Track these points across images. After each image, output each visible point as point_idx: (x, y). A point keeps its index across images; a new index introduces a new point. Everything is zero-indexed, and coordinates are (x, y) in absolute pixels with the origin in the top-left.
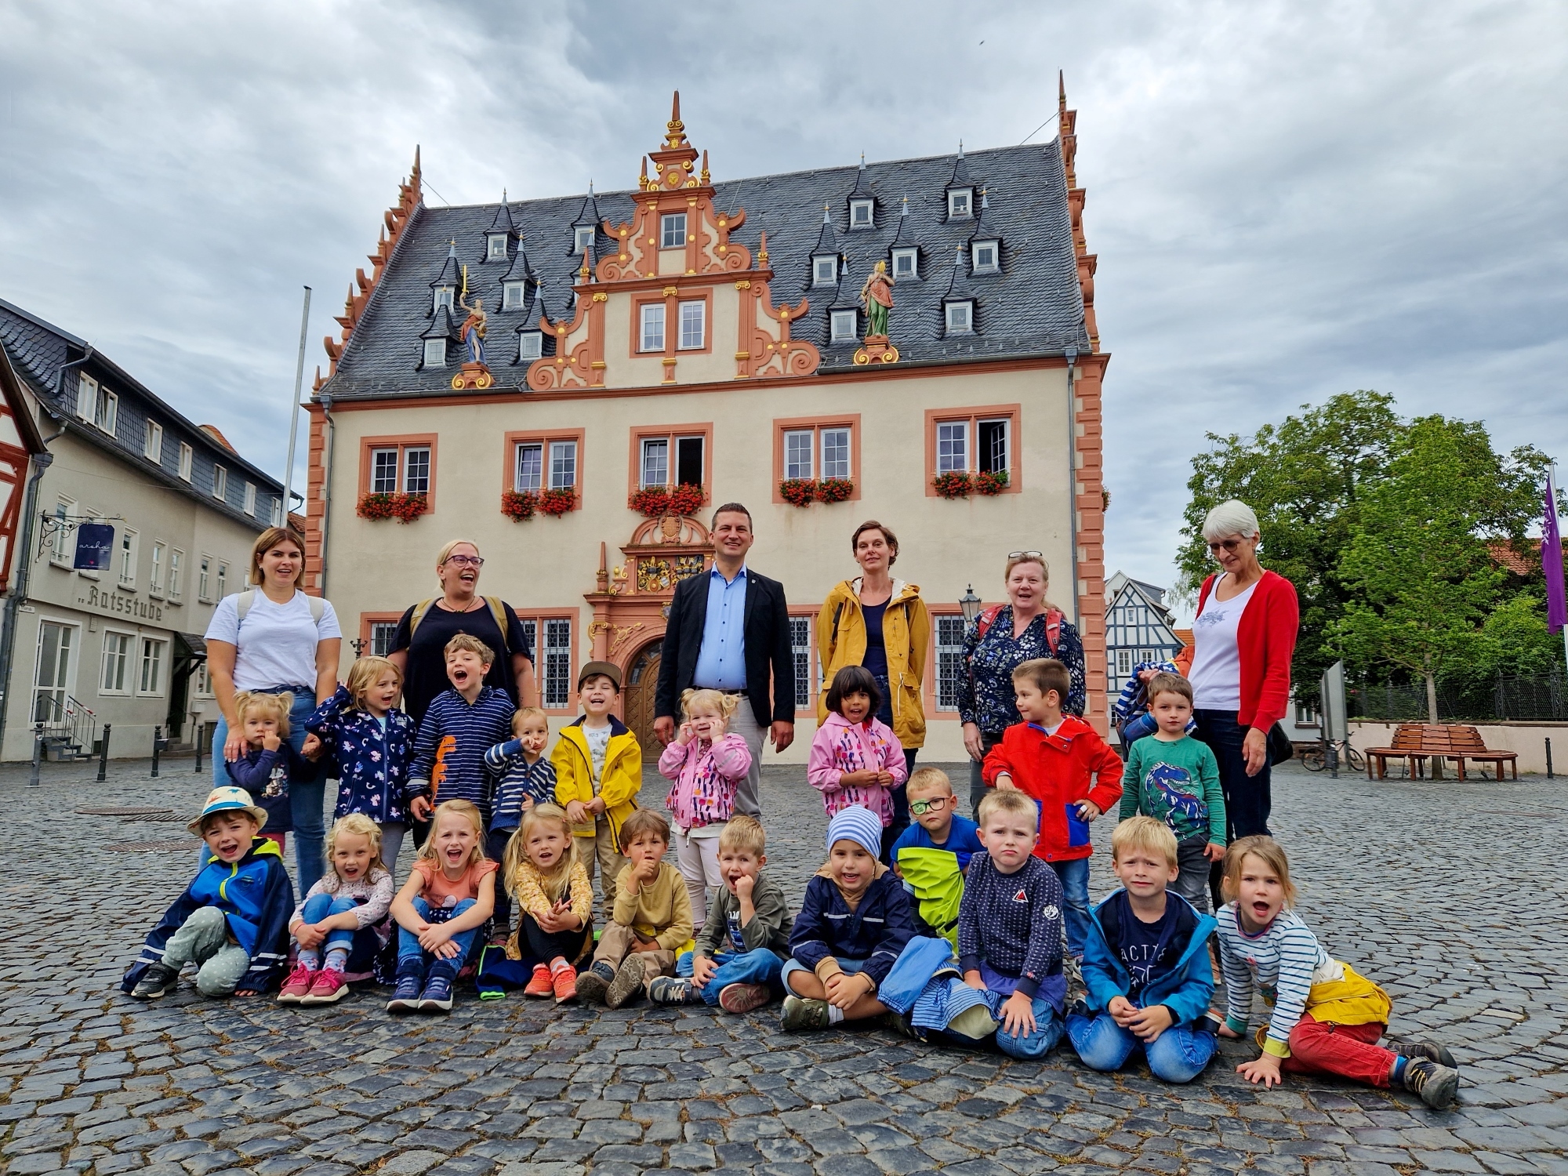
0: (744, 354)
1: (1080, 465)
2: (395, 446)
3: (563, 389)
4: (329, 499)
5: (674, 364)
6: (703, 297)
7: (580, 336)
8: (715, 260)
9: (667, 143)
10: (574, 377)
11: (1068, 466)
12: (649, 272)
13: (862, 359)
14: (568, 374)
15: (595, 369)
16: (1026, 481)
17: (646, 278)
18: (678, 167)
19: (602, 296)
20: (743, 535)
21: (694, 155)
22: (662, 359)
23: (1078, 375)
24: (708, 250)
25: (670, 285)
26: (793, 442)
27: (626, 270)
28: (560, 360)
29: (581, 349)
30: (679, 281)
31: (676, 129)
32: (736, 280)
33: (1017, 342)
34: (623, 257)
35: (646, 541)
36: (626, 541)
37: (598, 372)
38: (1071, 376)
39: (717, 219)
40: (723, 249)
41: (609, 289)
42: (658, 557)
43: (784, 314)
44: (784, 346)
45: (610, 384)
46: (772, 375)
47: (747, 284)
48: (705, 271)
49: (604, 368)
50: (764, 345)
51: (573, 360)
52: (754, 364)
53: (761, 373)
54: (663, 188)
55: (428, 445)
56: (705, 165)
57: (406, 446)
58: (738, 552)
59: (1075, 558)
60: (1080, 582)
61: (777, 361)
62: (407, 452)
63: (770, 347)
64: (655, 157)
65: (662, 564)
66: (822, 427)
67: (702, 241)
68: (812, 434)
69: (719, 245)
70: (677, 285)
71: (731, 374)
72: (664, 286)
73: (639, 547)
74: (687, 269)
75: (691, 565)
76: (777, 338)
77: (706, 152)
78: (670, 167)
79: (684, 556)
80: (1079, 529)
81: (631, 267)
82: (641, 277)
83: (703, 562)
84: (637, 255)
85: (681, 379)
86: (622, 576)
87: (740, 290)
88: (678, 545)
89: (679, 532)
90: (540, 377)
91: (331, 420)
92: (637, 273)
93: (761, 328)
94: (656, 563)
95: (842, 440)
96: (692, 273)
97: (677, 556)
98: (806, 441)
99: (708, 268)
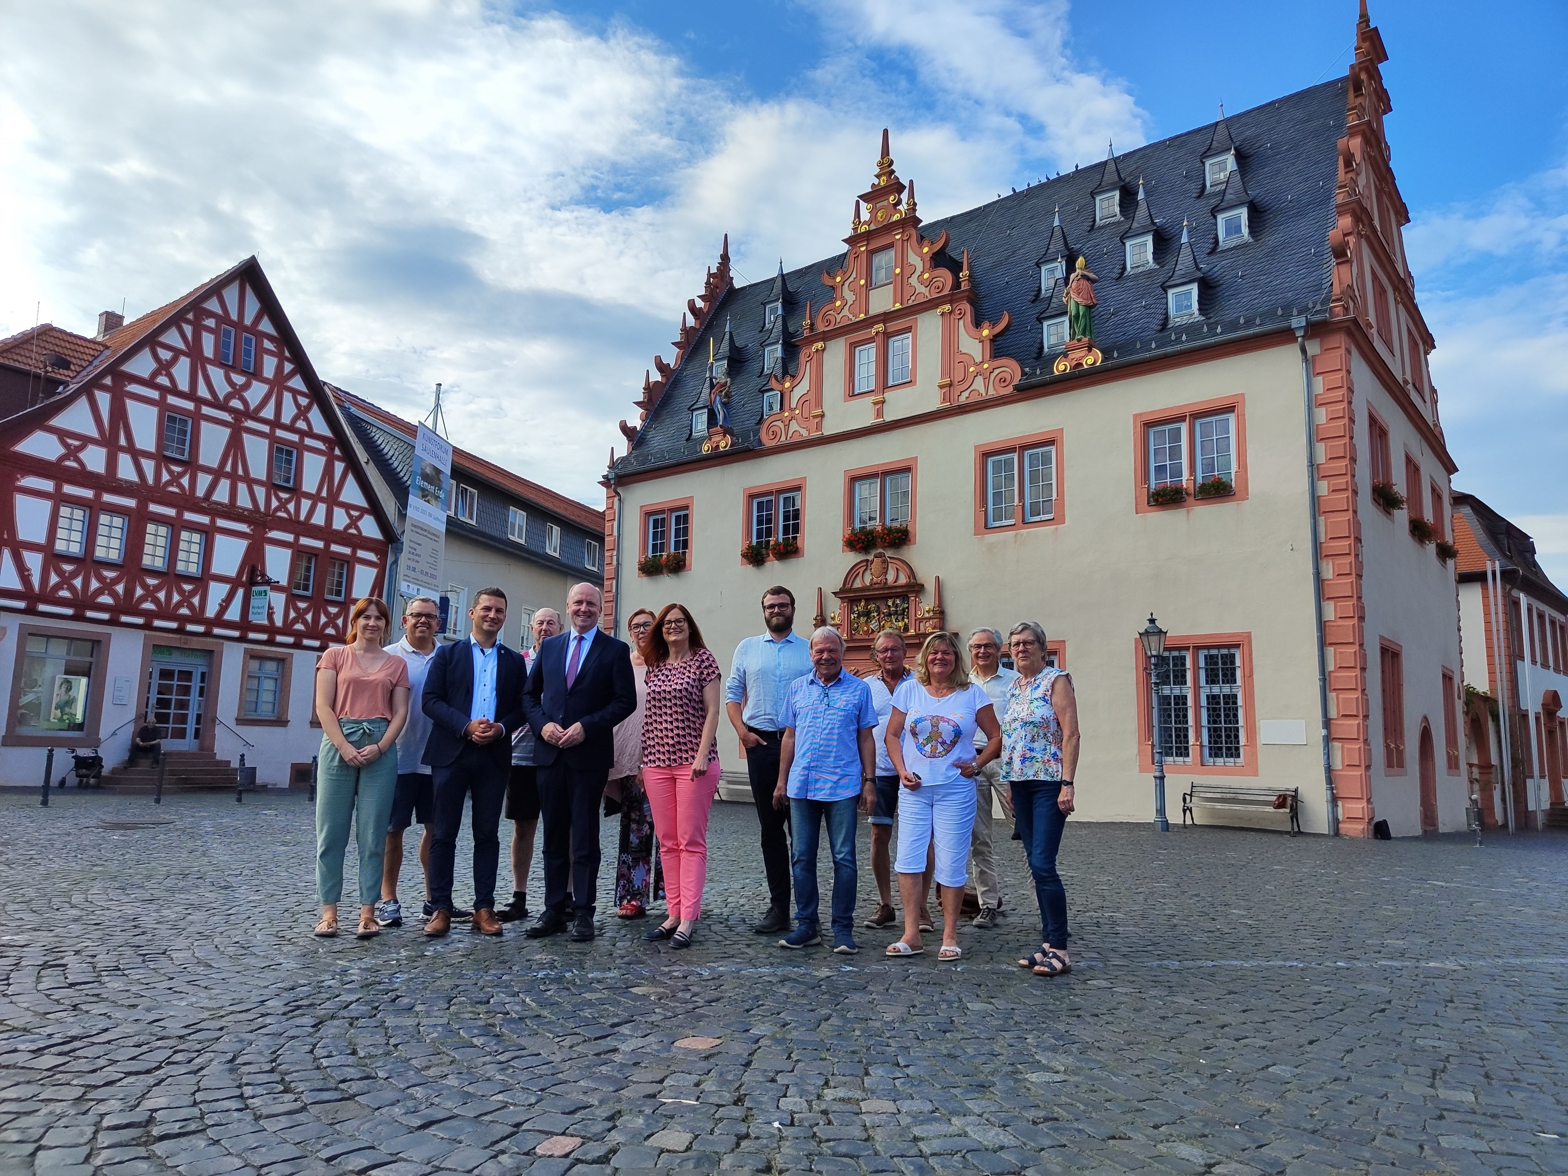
0: (947, 380)
1: (1321, 457)
2: (662, 512)
3: (789, 441)
4: (618, 564)
5: (883, 402)
6: (908, 329)
7: (803, 387)
8: (921, 289)
9: (876, 181)
10: (798, 428)
11: (1305, 462)
12: (860, 313)
13: (1061, 367)
14: (794, 426)
15: (815, 417)
16: (1253, 486)
17: (857, 320)
18: (885, 203)
19: (819, 345)
20: (501, 616)
21: (900, 188)
22: (872, 398)
23: (1313, 348)
24: (914, 281)
25: (877, 323)
26: (997, 466)
27: (841, 315)
28: (786, 414)
29: (803, 401)
30: (886, 317)
31: (886, 166)
32: (936, 306)
33: (1242, 321)
34: (838, 303)
35: (858, 584)
36: (838, 585)
37: (817, 420)
38: (1304, 351)
39: (921, 248)
40: (926, 276)
41: (826, 337)
42: (868, 600)
43: (986, 332)
44: (986, 366)
45: (829, 429)
46: (975, 398)
47: (947, 307)
48: (910, 302)
49: (822, 416)
50: (966, 369)
51: (797, 412)
52: (957, 390)
53: (963, 399)
54: (873, 227)
55: (686, 508)
56: (911, 195)
57: (672, 510)
58: (495, 629)
59: (1317, 574)
60: (1325, 604)
61: (979, 384)
62: (674, 515)
63: (972, 369)
64: (865, 197)
65: (872, 606)
66: (1024, 448)
67: (907, 274)
68: (1015, 456)
69: (923, 273)
70: (884, 322)
71: (935, 403)
72: (871, 325)
73: (851, 590)
74: (895, 303)
75: (897, 606)
76: (978, 359)
77: (911, 182)
78: (878, 205)
79: (891, 598)
80: (1322, 538)
81: (845, 312)
82: (854, 320)
83: (908, 603)
84: (850, 297)
85: (890, 415)
86: (837, 621)
87: (943, 314)
88: (885, 585)
89: (886, 573)
90: (771, 433)
91: (619, 494)
92: (851, 316)
93: (963, 351)
94: (866, 605)
95: (1047, 460)
96: (898, 306)
97: (885, 598)
98: (1009, 464)
99: (913, 298)
